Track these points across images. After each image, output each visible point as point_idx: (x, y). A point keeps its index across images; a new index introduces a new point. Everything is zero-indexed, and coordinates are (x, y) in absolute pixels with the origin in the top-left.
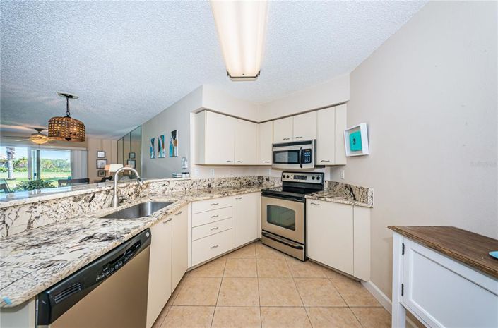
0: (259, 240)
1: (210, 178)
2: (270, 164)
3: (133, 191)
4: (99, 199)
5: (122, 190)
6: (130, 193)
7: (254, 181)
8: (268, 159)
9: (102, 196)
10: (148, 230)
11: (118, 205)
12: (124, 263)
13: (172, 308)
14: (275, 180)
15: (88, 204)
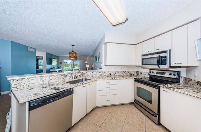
0: (132, 104)
1: (111, 71)
2: (141, 65)
3: (81, 74)
4: (69, 76)
5: (77, 74)
6: (80, 75)
7: (134, 73)
8: (140, 63)
9: (70, 75)
10: (72, 89)
11: (74, 78)
12: (59, 99)
13: (86, 120)
14: (145, 74)
15: (65, 77)
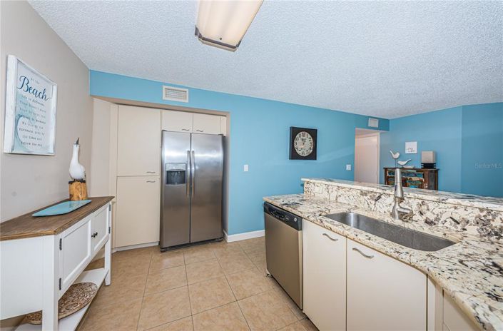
15: (373, 202)
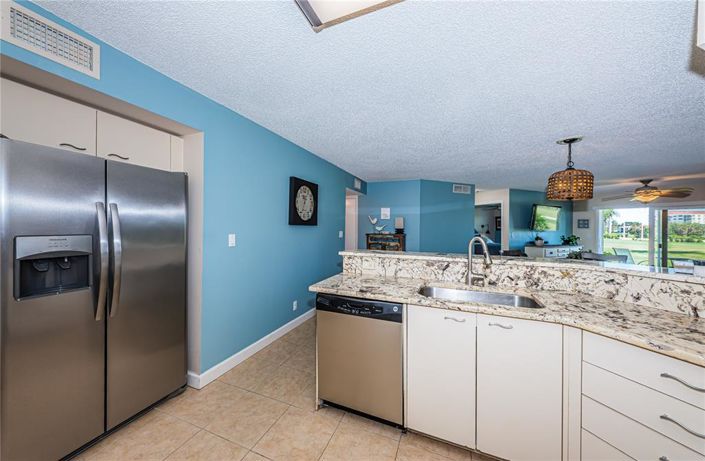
4: (455, 271)
9: (459, 268)
10: (399, 306)
12: (360, 315)
15: (441, 272)
